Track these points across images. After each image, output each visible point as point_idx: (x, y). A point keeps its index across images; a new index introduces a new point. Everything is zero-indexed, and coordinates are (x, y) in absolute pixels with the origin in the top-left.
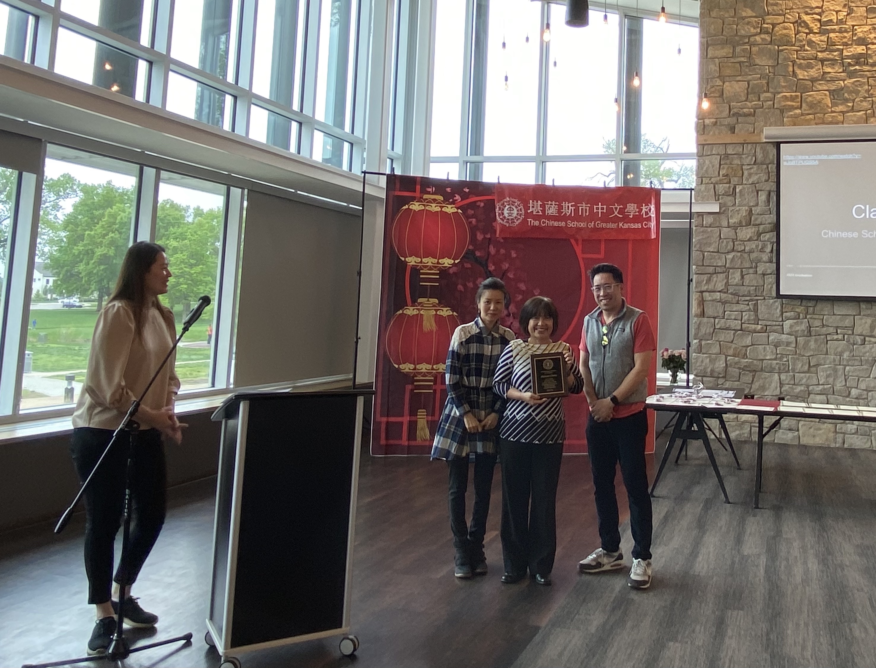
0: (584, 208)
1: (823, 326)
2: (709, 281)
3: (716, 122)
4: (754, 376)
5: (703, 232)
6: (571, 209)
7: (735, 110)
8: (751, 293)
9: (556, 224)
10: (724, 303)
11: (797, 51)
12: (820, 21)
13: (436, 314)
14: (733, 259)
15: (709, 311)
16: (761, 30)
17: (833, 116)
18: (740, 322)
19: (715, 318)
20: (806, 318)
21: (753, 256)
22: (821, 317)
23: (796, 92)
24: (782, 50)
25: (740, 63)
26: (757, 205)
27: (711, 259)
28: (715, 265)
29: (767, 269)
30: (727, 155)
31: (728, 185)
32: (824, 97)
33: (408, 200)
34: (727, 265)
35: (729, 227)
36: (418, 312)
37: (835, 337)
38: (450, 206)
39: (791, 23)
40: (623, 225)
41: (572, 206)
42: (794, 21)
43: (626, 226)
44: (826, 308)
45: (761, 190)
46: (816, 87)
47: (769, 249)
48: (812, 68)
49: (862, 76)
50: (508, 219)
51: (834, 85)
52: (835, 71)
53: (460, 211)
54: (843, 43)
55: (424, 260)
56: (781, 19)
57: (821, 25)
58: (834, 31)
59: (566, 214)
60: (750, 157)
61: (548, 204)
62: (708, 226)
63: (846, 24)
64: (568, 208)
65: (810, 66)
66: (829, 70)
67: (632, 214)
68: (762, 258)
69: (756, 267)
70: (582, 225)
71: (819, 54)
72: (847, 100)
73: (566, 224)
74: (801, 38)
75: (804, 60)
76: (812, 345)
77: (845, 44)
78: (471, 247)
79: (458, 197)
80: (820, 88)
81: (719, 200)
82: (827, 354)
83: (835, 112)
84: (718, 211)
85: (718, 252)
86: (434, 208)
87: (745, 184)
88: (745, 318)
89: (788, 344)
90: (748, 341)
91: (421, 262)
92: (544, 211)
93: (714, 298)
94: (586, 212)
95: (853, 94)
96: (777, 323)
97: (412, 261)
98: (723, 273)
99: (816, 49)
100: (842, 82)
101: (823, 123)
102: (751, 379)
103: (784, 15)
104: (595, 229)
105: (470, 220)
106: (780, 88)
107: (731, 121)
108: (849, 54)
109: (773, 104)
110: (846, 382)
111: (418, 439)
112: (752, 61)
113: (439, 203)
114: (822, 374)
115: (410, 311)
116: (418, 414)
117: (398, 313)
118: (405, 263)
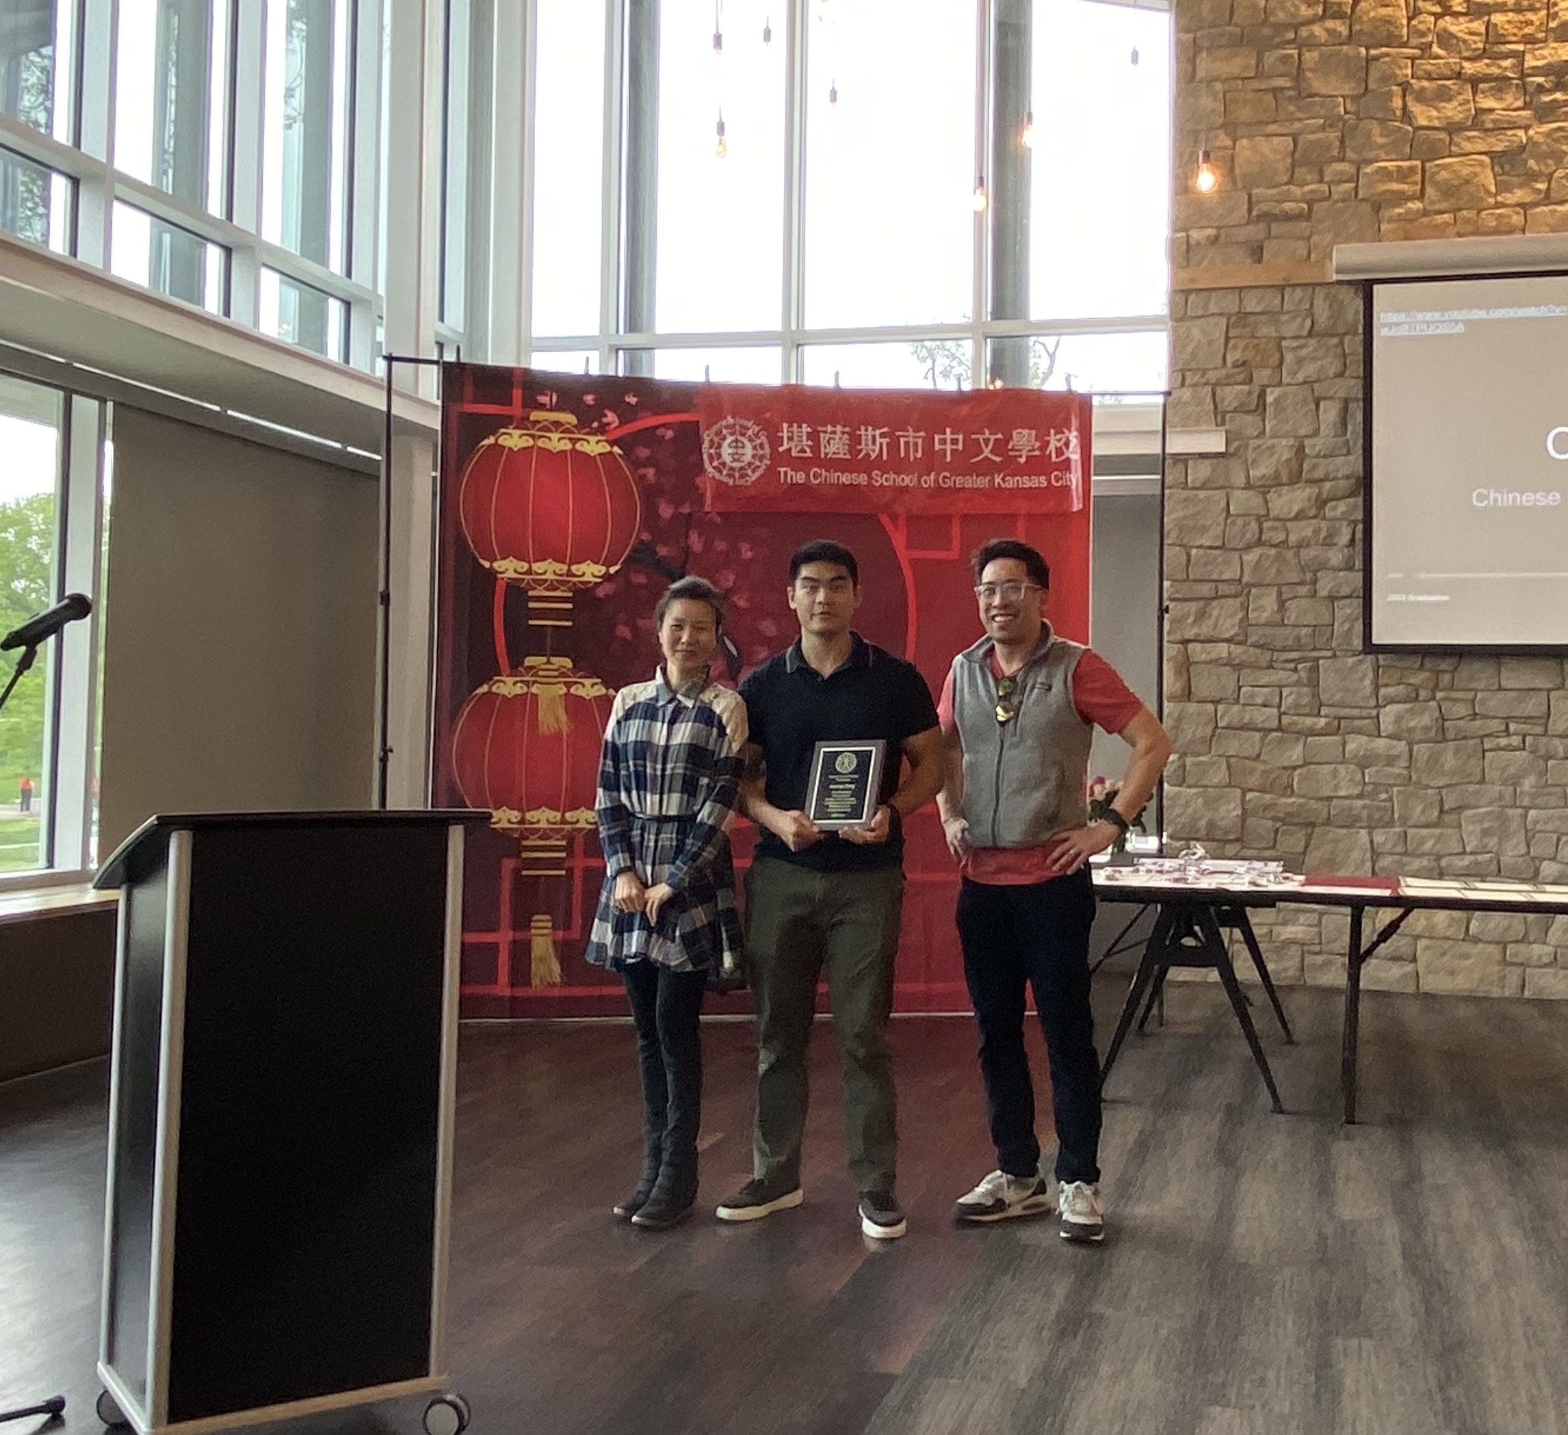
0: (911, 439)
1: (1475, 716)
2: (1201, 616)
3: (1217, 237)
4: (1309, 838)
5: (1186, 500)
6: (881, 444)
7: (1264, 207)
8: (1303, 641)
9: (845, 479)
10: (1238, 667)
11: (1413, 59)
13: (567, 694)
14: (1258, 564)
15: (1203, 686)
16: (1325, 10)
17: (1500, 215)
18: (1275, 710)
19: (1216, 702)
20: (1434, 698)
21: (1308, 554)
22: (1470, 695)
23: (1410, 159)
24: (1377, 58)
25: (1275, 91)
26: (1316, 433)
27: (1206, 564)
28: (1215, 577)
29: (1341, 586)
30: (1243, 316)
31: (1246, 388)
32: (1478, 169)
33: (493, 425)
34: (1246, 579)
35: (1249, 486)
36: (525, 689)
37: (1503, 742)
38: (593, 439)
40: (1003, 479)
41: (882, 435)
43: (1011, 483)
44: (1481, 674)
45: (1325, 398)
46: (1458, 145)
47: (1345, 538)
48: (1450, 100)
50: (732, 469)
51: (1500, 141)
52: (1503, 105)
53: (616, 450)
54: (1523, 36)
55: (535, 566)
58: (1503, 7)
59: (868, 455)
60: (1299, 320)
61: (825, 432)
62: (1198, 485)
64: (874, 442)
65: (1444, 95)
66: (1489, 103)
67: (1024, 453)
68: (1327, 560)
69: (1315, 582)
70: (907, 479)
71: (1466, 64)
72: (1534, 176)
73: (870, 478)
74: (1422, 27)
75: (1430, 78)
76: (1449, 761)
77: (1530, 40)
78: (646, 536)
79: (611, 417)
80: (1468, 147)
81: (1224, 423)
82: (1482, 781)
83: (1503, 205)
84: (1223, 449)
85: (1223, 547)
86: (557, 443)
87: (1288, 385)
88: (1288, 702)
89: (1391, 760)
90: (1296, 753)
91: (529, 572)
92: (816, 448)
93: (1214, 656)
94: (916, 450)
95: (1550, 162)
96: (1365, 712)
97: (508, 568)
98: (1235, 596)
99: (1460, 52)
100: (1521, 133)
101: (1476, 232)
102: (1303, 843)
104: (938, 491)
105: (642, 471)
106: (1371, 150)
107: (1254, 232)
108: (1540, 63)
109: (1356, 188)
110: (1528, 845)
111: (535, 981)
112: (1303, 85)
113: (567, 431)
114: (1471, 828)
115: (508, 686)
116: (533, 924)
117: (479, 691)
118: (492, 574)
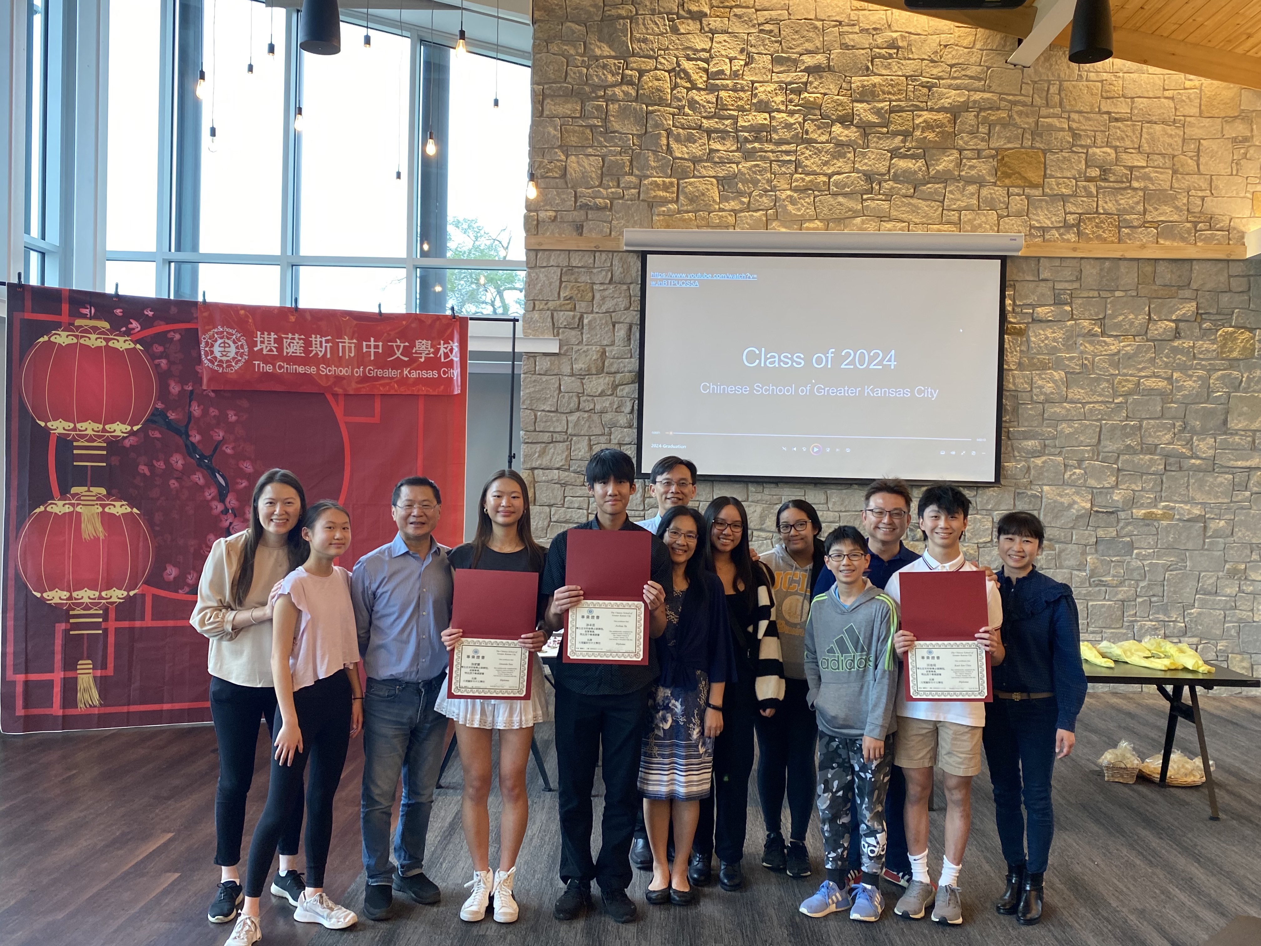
0: (347, 345)
2: (542, 454)
3: (555, 217)
5: (535, 381)
6: (326, 347)
7: (584, 201)
9: (301, 370)
10: (564, 485)
11: (674, 115)
12: (706, 71)
13: (103, 513)
14: (576, 424)
15: (542, 499)
16: (622, 79)
17: (722, 217)
18: (585, 511)
19: (550, 508)
21: (607, 417)
23: (670, 177)
24: (653, 112)
25: (591, 127)
26: (613, 344)
27: (547, 422)
28: (552, 429)
29: (624, 437)
30: (571, 269)
31: (572, 313)
32: (709, 187)
33: (48, 328)
34: (569, 431)
35: (572, 375)
36: (71, 509)
38: (121, 339)
39: (665, 71)
40: (409, 372)
41: (327, 341)
42: (670, 68)
43: (414, 374)
45: (619, 323)
46: (698, 171)
47: (628, 409)
48: (694, 142)
49: (763, 159)
51: (723, 170)
52: (725, 148)
53: (139, 346)
54: (737, 106)
55: (78, 426)
56: (652, 63)
57: (708, 78)
58: (725, 88)
59: (317, 353)
60: (604, 273)
61: (287, 338)
62: (542, 372)
63: (743, 79)
64: (321, 346)
65: (691, 139)
66: (717, 146)
67: (423, 355)
68: (618, 421)
69: (610, 434)
70: (344, 371)
71: (704, 121)
72: (741, 194)
73: (318, 369)
74: (679, 96)
75: (683, 129)
77: (741, 109)
78: (160, 406)
79: (135, 324)
80: (704, 173)
81: (558, 334)
83: (723, 210)
84: (557, 351)
85: (556, 411)
86: (94, 341)
87: (597, 313)
91: (74, 429)
92: (280, 349)
93: (550, 478)
94: (350, 351)
95: (750, 185)
97: (59, 426)
98: (564, 442)
99: (700, 113)
100: (734, 166)
101: (708, 226)
103: (656, 59)
104: (365, 379)
105: (157, 361)
106: (648, 170)
107: (578, 215)
108: (746, 124)
109: (639, 193)
111: (81, 705)
112: (609, 125)
113: (103, 333)
115: (59, 507)
116: (78, 667)
117: (38, 510)
118: (46, 430)
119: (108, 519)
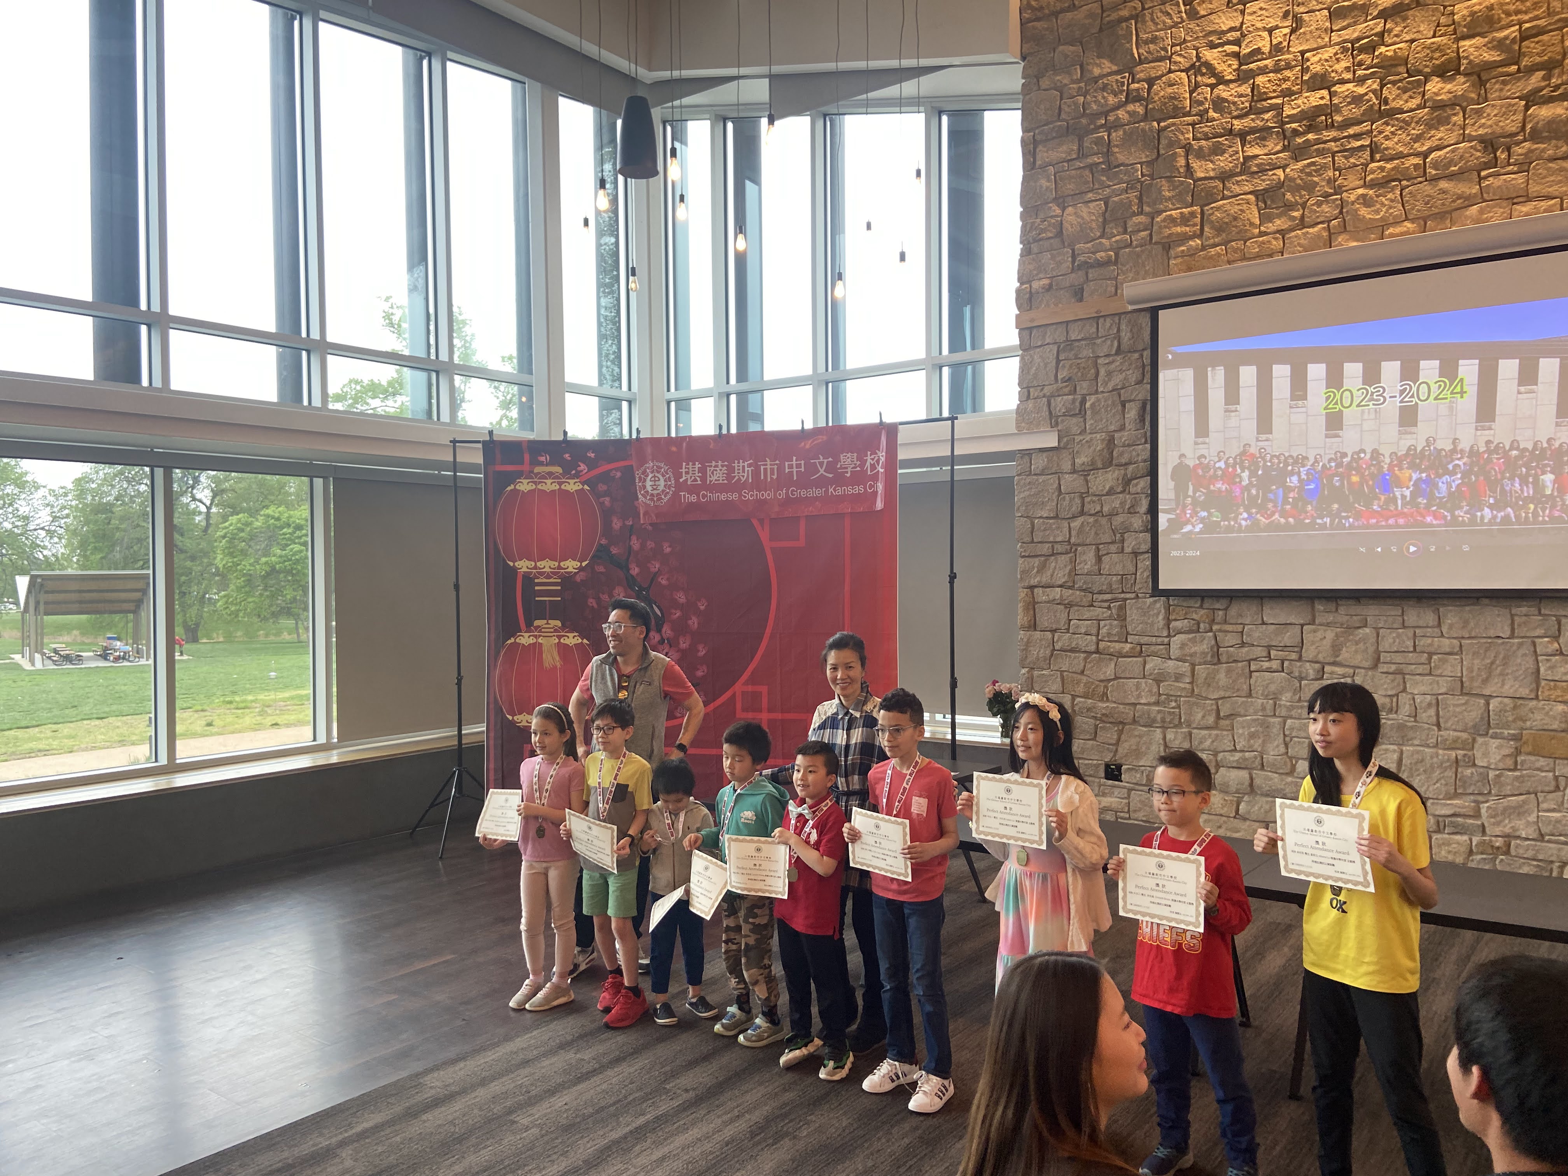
0: (769, 467)
1: (1243, 644)
2: (1042, 568)
3: (1050, 285)
4: (1120, 733)
5: (1030, 483)
6: (748, 471)
7: (1081, 258)
8: (1114, 586)
9: (723, 497)
10: (1069, 606)
11: (1193, 125)
12: (1237, 55)
13: (559, 643)
14: (1081, 529)
15: (1044, 620)
16: (1127, 97)
17: (1263, 243)
18: (1094, 638)
19: (1053, 631)
20: (1211, 630)
21: (1118, 520)
22: (1240, 628)
23: (1192, 205)
24: (1165, 128)
25: (1091, 167)
26: (1122, 428)
27: (1045, 530)
28: (1051, 539)
29: (1140, 544)
30: (1070, 344)
31: (1071, 397)
32: (1245, 207)
33: (513, 477)
34: (1073, 540)
35: (1074, 471)
36: (535, 640)
37: (1266, 665)
38: (572, 481)
39: (1182, 71)
40: (835, 490)
41: (749, 466)
42: (1188, 65)
44: (1247, 612)
45: (1130, 401)
46: (1229, 190)
47: (1144, 509)
48: (1223, 153)
49: (1320, 153)
50: (652, 495)
51: (1264, 180)
52: (1266, 151)
53: (586, 487)
54: (1282, 91)
56: (1164, 66)
57: (1240, 64)
58: (1263, 71)
59: (739, 479)
60: (1109, 342)
61: (711, 466)
62: (1038, 472)
63: (1289, 52)
64: (744, 470)
65: (1218, 150)
66: (1255, 151)
67: (849, 470)
68: (1132, 524)
69: (1123, 541)
70: (766, 495)
71: (1235, 122)
72: (1291, 206)
73: (741, 495)
74: (1200, 98)
75: (1207, 139)
76: (1222, 678)
77: (1288, 93)
78: (604, 542)
79: (583, 467)
80: (1237, 189)
81: (1057, 424)
82: (1250, 695)
83: (1265, 234)
84: (1056, 444)
85: (1056, 517)
86: (550, 486)
87: (1103, 392)
88: (1103, 631)
89: (1178, 677)
90: (1109, 670)
91: (535, 567)
92: (704, 478)
93: (1051, 597)
94: (772, 473)
95: (1303, 193)
96: (1159, 640)
97: (523, 566)
98: (1067, 553)
99: (1230, 113)
100: (1280, 172)
101: (1244, 258)
102: (1115, 737)
103: (1169, 59)
105: (602, 499)
106: (1161, 203)
107: (1076, 278)
108: (1295, 112)
109: (1151, 235)
110: (1287, 748)
112: (1112, 158)
113: (557, 477)
114: (1241, 731)
115: (525, 639)
117: (509, 642)
118: (514, 570)
119: (563, 650)
